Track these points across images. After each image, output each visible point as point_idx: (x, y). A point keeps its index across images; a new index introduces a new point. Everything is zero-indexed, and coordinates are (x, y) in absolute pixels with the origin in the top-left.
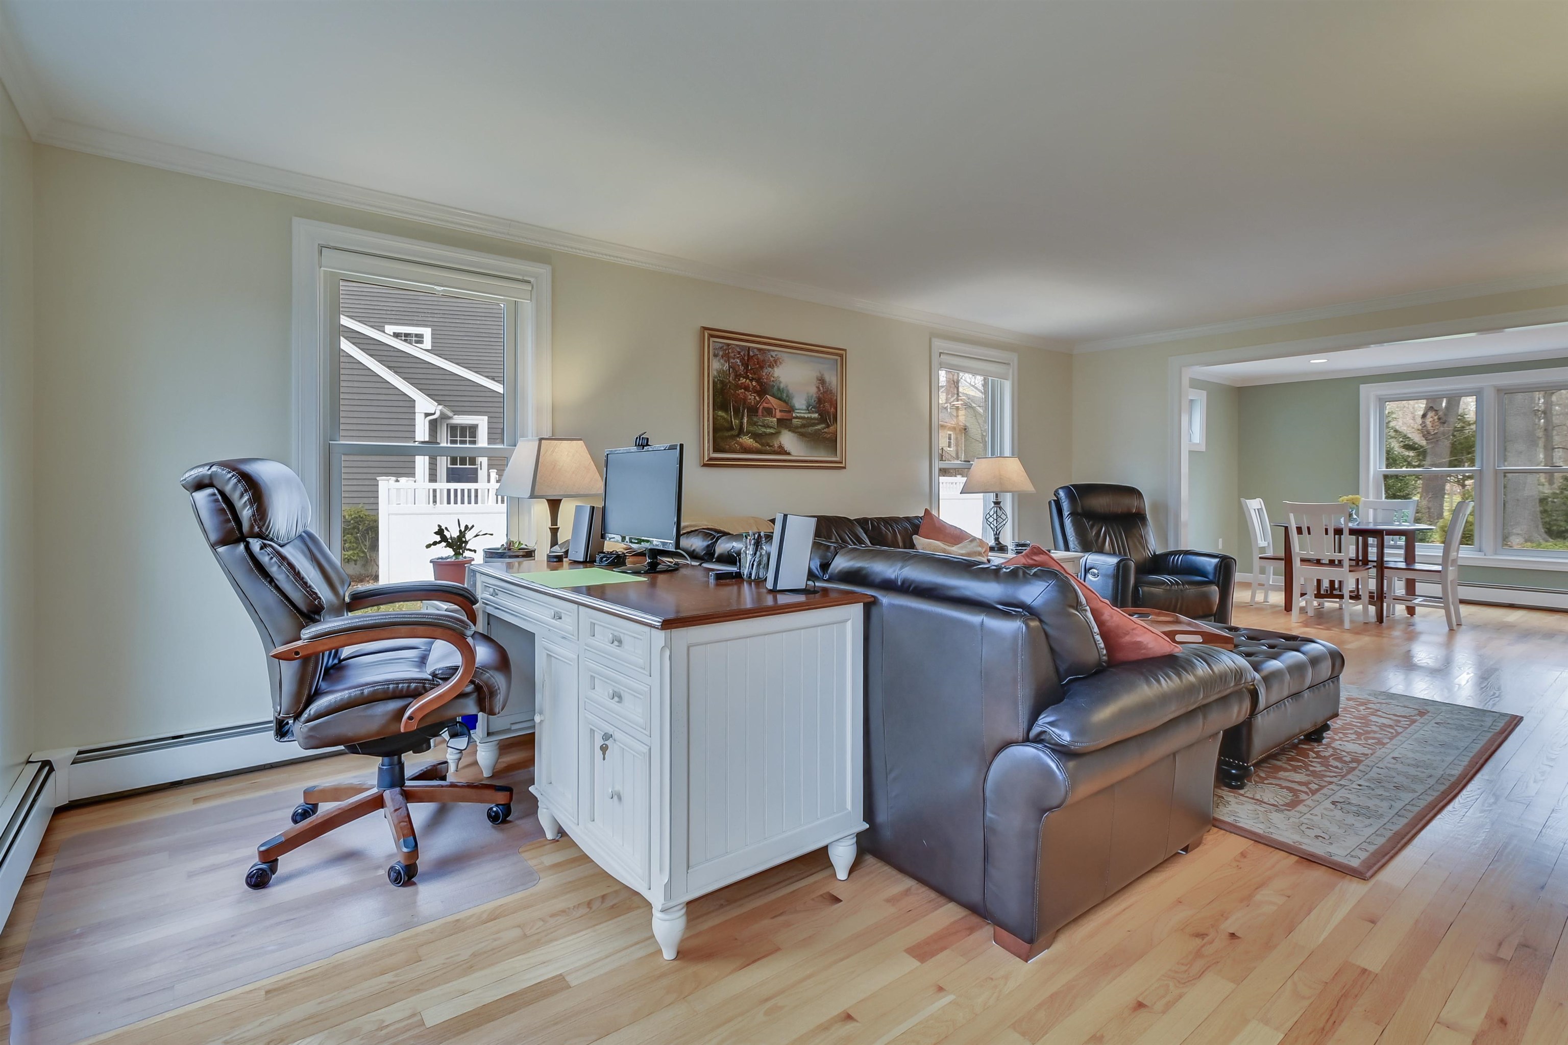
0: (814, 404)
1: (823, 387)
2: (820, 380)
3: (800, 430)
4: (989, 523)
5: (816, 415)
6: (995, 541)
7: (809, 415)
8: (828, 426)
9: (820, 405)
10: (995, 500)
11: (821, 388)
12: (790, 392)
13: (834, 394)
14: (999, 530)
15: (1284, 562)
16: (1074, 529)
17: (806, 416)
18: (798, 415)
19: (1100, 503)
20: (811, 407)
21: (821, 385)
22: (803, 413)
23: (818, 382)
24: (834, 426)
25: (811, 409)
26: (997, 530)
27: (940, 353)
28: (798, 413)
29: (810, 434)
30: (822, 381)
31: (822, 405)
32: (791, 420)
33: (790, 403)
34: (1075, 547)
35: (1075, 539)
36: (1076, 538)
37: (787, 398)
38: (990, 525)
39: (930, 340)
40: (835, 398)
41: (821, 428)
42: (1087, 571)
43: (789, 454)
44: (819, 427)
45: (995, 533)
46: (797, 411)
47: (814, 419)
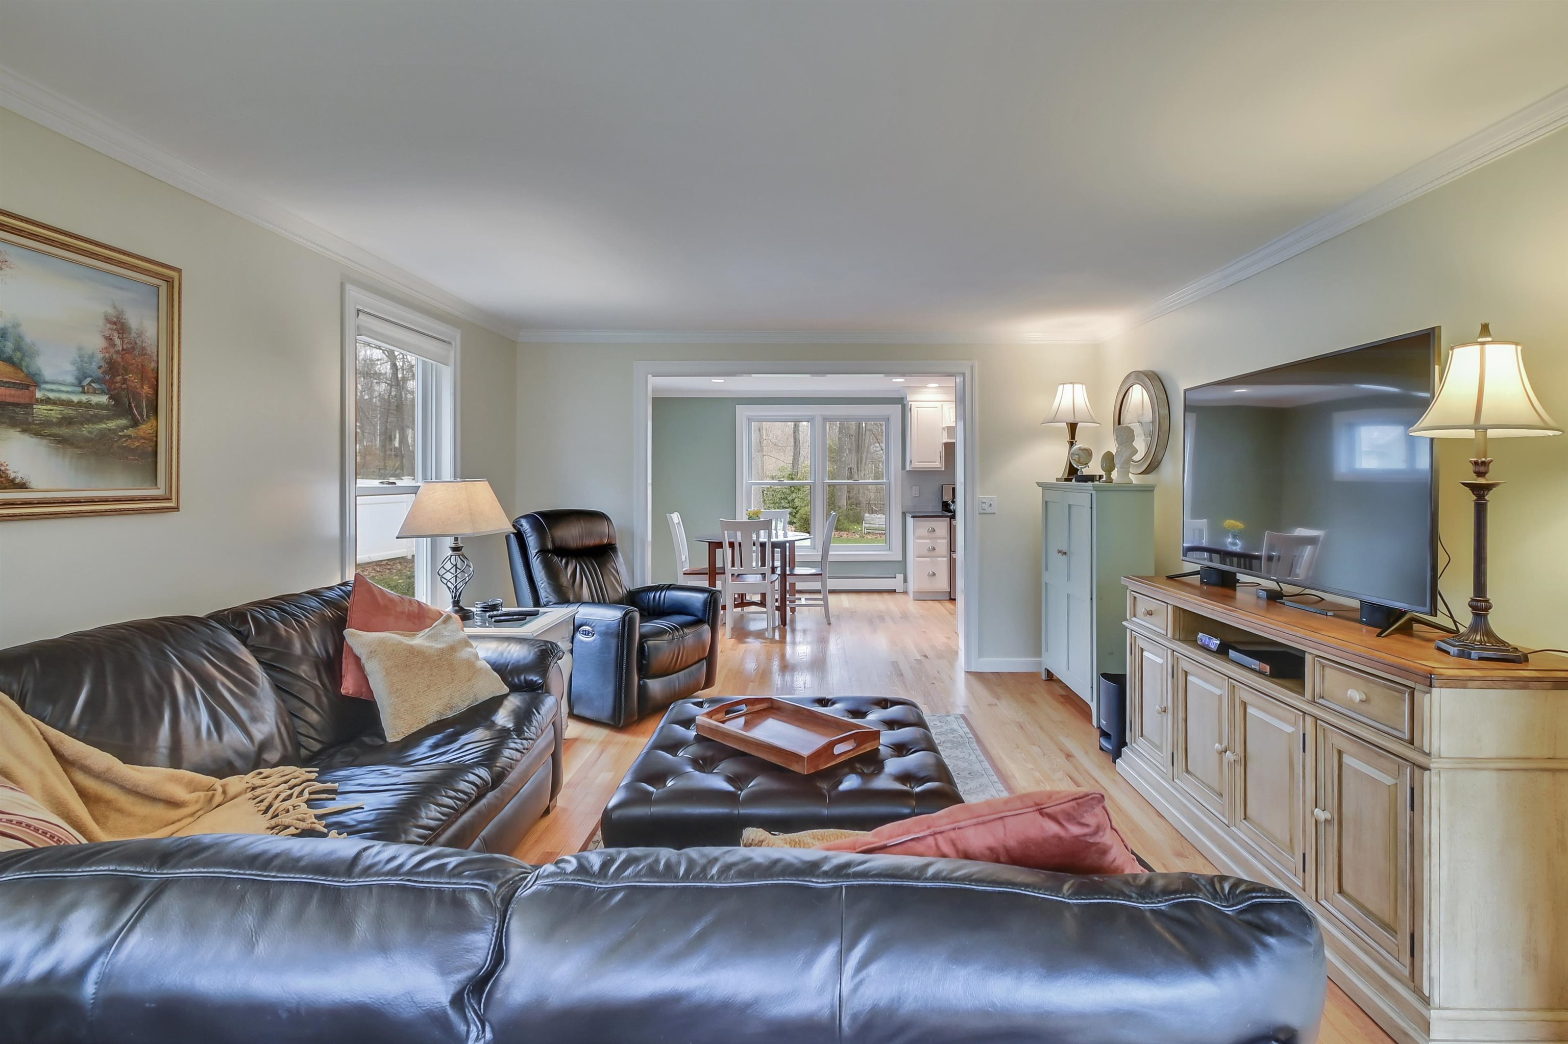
0: (99, 373)
1: (122, 339)
2: (115, 324)
3: (55, 430)
4: (445, 581)
5: (104, 399)
6: (454, 606)
7: (84, 398)
8: (135, 424)
9: (114, 376)
10: (453, 546)
11: (118, 342)
12: (28, 339)
13: (151, 357)
14: (460, 591)
15: (708, 576)
16: (545, 572)
17: (75, 398)
18: (52, 395)
19: (571, 534)
20: (89, 379)
21: (116, 334)
22: (67, 392)
23: (109, 326)
24: (149, 424)
25: (89, 384)
26: (457, 590)
27: (358, 311)
28: (52, 390)
29: (87, 440)
30: (119, 325)
31: (119, 378)
32: (29, 406)
33: (27, 367)
34: (548, 595)
35: (547, 586)
36: (549, 583)
37: (18, 354)
38: (446, 584)
39: (342, 285)
40: (153, 365)
41: (117, 426)
42: (576, 629)
43: (23, 486)
44: (112, 425)
45: (453, 595)
46: (49, 386)
47: (98, 406)
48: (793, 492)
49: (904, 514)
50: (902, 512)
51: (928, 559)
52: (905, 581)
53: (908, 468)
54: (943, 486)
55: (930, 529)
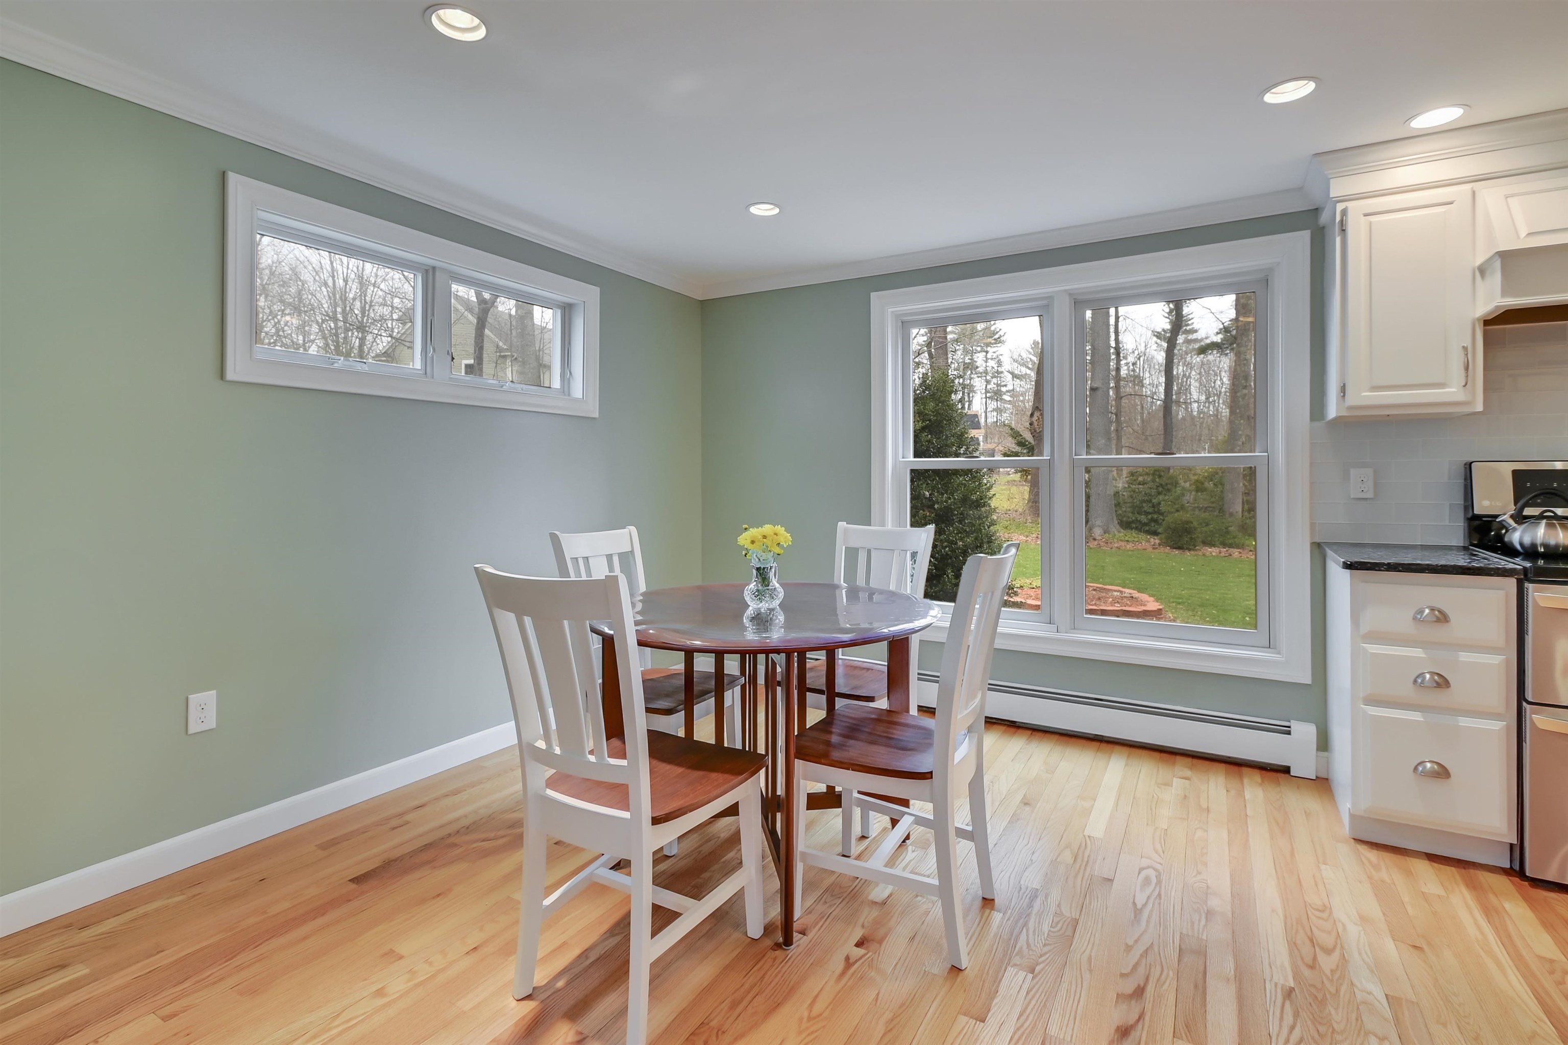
48: (1159, 493)
49: (1319, 549)
50: (1313, 544)
51: (1416, 716)
52: (1324, 743)
53: (1332, 412)
54: (1473, 464)
55: (1427, 611)
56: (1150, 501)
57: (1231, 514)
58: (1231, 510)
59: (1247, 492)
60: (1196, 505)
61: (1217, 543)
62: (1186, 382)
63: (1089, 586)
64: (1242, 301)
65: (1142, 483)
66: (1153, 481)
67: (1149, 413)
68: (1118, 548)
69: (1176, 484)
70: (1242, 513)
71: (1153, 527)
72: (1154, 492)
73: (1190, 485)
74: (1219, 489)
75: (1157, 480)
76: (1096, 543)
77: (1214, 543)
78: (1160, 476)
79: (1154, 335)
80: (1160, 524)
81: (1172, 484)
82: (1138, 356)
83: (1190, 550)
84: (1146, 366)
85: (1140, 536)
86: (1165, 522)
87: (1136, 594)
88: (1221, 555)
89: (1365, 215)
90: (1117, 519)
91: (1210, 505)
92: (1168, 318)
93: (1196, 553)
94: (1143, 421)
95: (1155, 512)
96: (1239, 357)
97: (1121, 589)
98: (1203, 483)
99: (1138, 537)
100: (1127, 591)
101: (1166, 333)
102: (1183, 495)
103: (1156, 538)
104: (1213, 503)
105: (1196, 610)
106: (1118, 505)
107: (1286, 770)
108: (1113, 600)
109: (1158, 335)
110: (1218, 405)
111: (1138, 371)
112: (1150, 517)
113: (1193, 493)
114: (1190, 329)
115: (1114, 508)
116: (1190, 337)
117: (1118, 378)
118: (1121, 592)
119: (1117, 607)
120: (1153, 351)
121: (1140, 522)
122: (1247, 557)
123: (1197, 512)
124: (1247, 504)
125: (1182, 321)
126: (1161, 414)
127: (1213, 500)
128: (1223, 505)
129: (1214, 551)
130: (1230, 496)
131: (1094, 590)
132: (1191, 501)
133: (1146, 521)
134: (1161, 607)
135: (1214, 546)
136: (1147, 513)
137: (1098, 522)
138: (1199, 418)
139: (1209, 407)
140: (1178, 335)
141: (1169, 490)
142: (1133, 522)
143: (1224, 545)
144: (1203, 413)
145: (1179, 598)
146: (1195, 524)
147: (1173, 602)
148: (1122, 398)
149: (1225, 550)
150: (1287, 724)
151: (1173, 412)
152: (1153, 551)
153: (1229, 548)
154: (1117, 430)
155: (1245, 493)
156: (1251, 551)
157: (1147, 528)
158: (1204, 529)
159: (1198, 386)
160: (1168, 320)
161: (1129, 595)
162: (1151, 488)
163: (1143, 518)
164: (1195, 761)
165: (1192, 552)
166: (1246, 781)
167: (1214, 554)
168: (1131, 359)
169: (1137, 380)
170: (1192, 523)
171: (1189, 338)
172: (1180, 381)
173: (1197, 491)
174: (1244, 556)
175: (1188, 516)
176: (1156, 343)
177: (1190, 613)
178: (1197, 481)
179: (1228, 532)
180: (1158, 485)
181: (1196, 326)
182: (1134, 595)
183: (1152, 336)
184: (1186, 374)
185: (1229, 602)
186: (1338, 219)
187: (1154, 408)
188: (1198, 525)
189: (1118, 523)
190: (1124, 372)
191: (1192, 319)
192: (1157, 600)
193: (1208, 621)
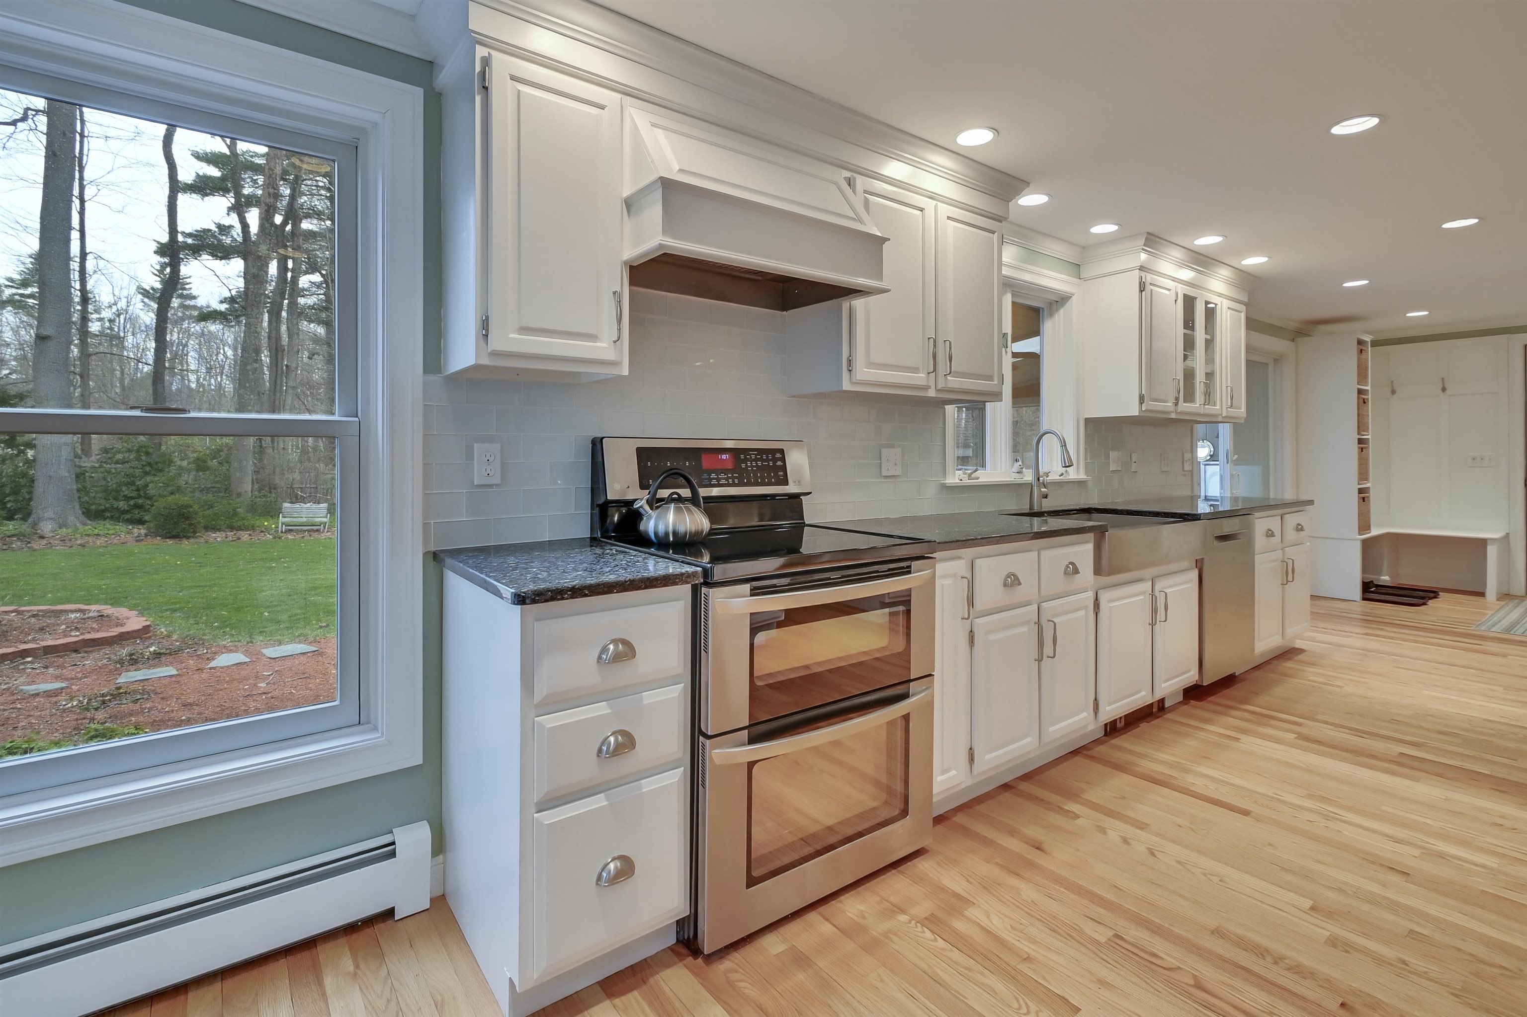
49: (435, 561)
50: (427, 554)
51: (600, 801)
52: (439, 844)
53: (461, 358)
54: (604, 440)
55: (611, 647)
56: (133, 483)
57: (239, 495)
58: (239, 490)
59: (256, 470)
60: (196, 486)
61: (223, 527)
62: (183, 350)
63: (23, 611)
64: (253, 270)
65: (120, 462)
66: (138, 459)
67: (132, 380)
68: (83, 546)
69: (170, 462)
70: (252, 492)
71: (136, 514)
72: (138, 472)
73: (189, 463)
74: (225, 468)
75: (144, 458)
76: (44, 542)
77: (218, 527)
78: (148, 454)
79: (139, 293)
80: (148, 511)
81: (164, 462)
82: (117, 313)
83: (188, 538)
84: (128, 326)
85: (118, 527)
86: (154, 508)
87: (108, 610)
88: (228, 539)
89: (513, 78)
90: (81, 508)
91: (214, 485)
92: (159, 276)
93: (196, 540)
94: (123, 387)
95: (140, 497)
96: (250, 329)
97: (82, 607)
98: (205, 462)
99: (114, 529)
100: (94, 607)
101: (156, 292)
102: (180, 475)
103: (141, 527)
104: (217, 482)
105: (200, 615)
106: (83, 490)
107: (390, 913)
108: (68, 627)
109: (145, 293)
110: (221, 380)
111: (116, 329)
112: (132, 502)
113: (194, 473)
114: (187, 294)
115: (76, 495)
116: (188, 302)
117: (84, 333)
118: (82, 611)
119: (75, 637)
120: (137, 310)
121: (118, 509)
122: (259, 539)
123: (197, 494)
124: (258, 483)
125: (178, 282)
126: (149, 382)
127: (217, 479)
128: (230, 484)
129: (219, 536)
130: (238, 474)
131: (34, 616)
132: (190, 481)
133: (126, 508)
134: (148, 623)
135: (219, 530)
136: (127, 498)
137: (49, 514)
138: (199, 391)
139: (210, 380)
140: (172, 297)
141: (161, 471)
142: (106, 510)
143: (231, 528)
144: (203, 385)
145: (175, 603)
146: (196, 507)
147: (167, 610)
148: (90, 355)
149: (232, 533)
150: (387, 839)
151: (166, 384)
152: (137, 544)
153: (237, 530)
154: (82, 396)
155: (254, 472)
156: (262, 532)
157: (128, 516)
158: (207, 512)
159: (197, 357)
160: (159, 279)
161: (96, 614)
162: (134, 468)
163: (122, 505)
164: (230, 983)
165: (191, 540)
166: (329, 981)
167: (219, 540)
168: (107, 314)
169: (115, 339)
170: (191, 507)
171: (186, 303)
172: (174, 349)
173: (197, 471)
174: (255, 538)
175: (186, 498)
176: (143, 302)
177: (191, 621)
178: (198, 459)
179: (235, 514)
180: (144, 463)
181: (194, 292)
182: (105, 613)
183: (137, 293)
184: (182, 342)
185: (242, 596)
186: (478, 69)
187: (139, 375)
188: (199, 508)
189: (83, 513)
190: (94, 327)
191: (190, 283)
192: (141, 614)
193: (217, 627)
